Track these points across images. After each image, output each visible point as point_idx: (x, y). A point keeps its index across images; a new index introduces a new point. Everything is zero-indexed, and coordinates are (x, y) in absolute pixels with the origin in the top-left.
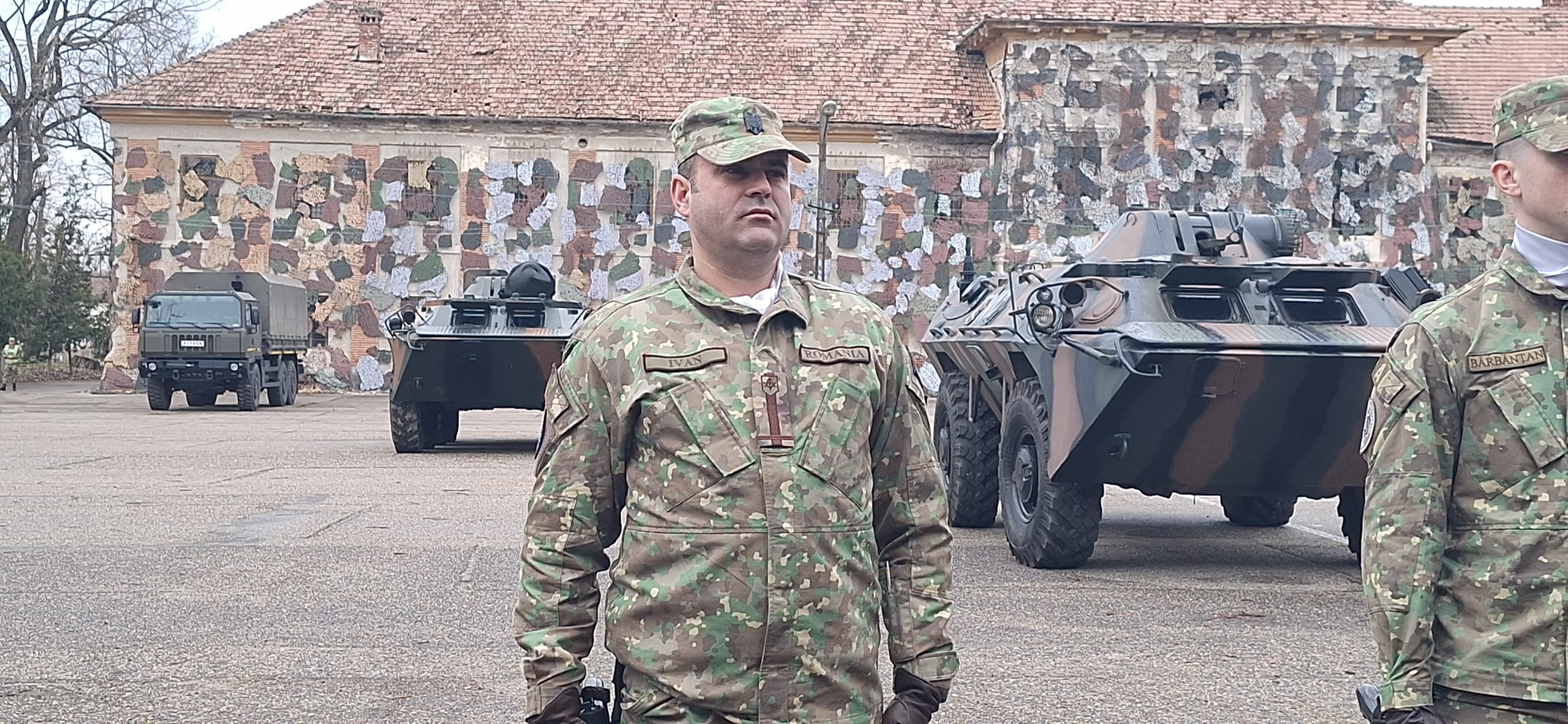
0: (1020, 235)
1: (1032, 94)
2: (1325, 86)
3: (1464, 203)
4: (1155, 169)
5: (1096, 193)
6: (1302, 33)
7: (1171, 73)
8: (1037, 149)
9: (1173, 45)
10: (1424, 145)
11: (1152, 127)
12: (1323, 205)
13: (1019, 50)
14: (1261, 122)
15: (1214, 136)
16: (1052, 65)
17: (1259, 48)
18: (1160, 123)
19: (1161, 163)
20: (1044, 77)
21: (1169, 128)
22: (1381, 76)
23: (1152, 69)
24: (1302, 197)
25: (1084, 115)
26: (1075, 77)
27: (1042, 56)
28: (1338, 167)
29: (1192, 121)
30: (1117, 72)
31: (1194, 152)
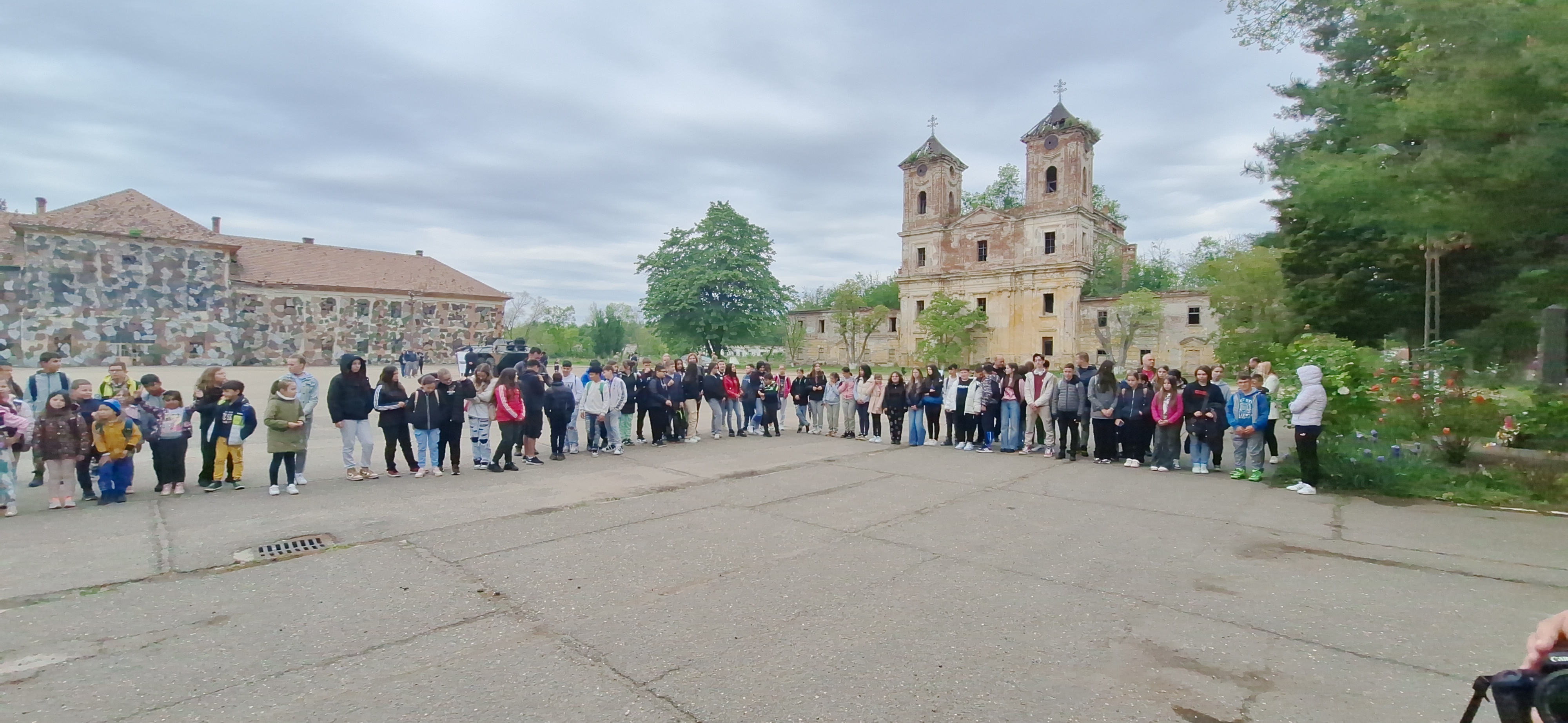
0: (33, 304)
1: (37, 253)
2: (182, 259)
3: (248, 301)
4: (100, 283)
5: (72, 291)
6: (169, 241)
7: (107, 250)
8: (40, 274)
9: (108, 240)
10: (227, 282)
11: (99, 270)
12: (181, 299)
13: (30, 237)
14: (151, 270)
15: (129, 274)
16: (47, 242)
17: (151, 245)
18: (103, 268)
19: (103, 282)
20: (44, 247)
21: (107, 269)
22: (207, 258)
23: (98, 248)
24: (171, 297)
25: (63, 262)
26: (59, 248)
27: (41, 239)
28: (188, 287)
29: (118, 268)
30: (81, 248)
31: (120, 279)
